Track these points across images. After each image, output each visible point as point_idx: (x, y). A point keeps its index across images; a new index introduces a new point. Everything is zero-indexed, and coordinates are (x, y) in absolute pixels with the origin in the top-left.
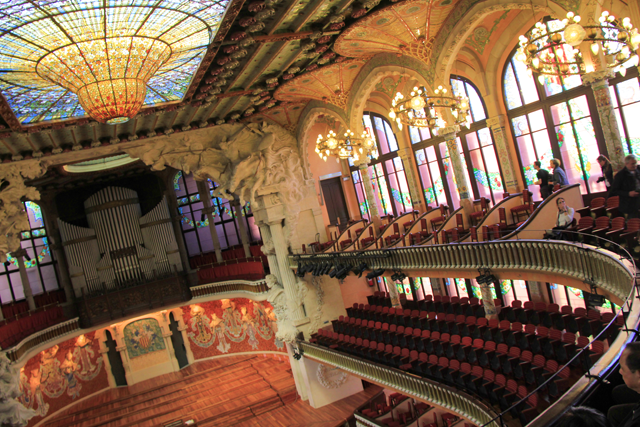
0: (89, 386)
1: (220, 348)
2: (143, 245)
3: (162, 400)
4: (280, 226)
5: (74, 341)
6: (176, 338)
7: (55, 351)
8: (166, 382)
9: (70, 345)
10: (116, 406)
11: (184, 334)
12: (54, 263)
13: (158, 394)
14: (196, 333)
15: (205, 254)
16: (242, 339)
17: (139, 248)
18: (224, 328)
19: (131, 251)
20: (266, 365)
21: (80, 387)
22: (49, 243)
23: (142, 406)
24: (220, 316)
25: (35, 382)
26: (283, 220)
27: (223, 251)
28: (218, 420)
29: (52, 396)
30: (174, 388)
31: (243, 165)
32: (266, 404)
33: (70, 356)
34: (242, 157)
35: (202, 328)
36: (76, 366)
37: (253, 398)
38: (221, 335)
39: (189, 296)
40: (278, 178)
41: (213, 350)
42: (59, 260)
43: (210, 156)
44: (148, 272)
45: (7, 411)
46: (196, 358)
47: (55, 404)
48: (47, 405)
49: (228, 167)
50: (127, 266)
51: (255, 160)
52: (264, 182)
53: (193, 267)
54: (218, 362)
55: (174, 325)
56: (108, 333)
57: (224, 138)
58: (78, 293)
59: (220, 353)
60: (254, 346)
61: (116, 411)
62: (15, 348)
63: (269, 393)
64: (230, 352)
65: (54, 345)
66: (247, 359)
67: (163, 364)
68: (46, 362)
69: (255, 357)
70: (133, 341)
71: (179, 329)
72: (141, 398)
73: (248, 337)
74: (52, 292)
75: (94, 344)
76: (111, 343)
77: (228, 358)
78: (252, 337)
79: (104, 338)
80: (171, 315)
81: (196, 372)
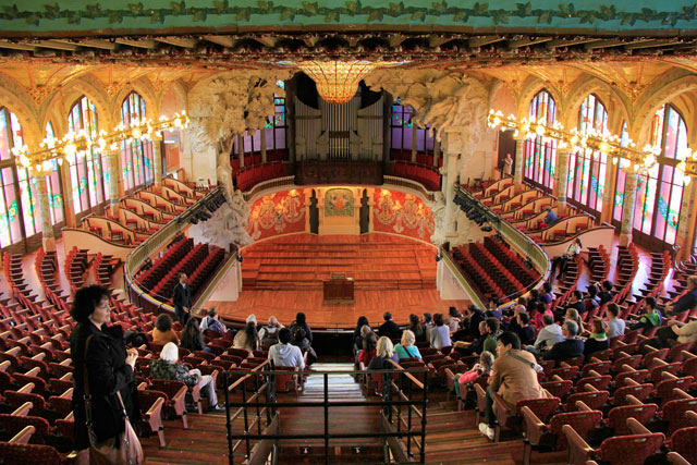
0: (291, 227)
1: (396, 228)
2: (356, 132)
3: (339, 255)
4: (456, 158)
5: (288, 192)
6: (364, 210)
7: (273, 196)
8: (346, 242)
9: (285, 194)
10: (306, 248)
11: (371, 209)
12: (286, 127)
13: (338, 248)
14: (381, 211)
15: (404, 150)
16: (414, 227)
17: (352, 134)
18: (402, 214)
19: (345, 135)
20: (424, 254)
21: (284, 226)
22: (286, 112)
23: (324, 255)
24: (402, 204)
25: (256, 214)
26: (460, 155)
27: (419, 152)
28: (371, 283)
29: (264, 227)
30: (350, 248)
31: (439, 105)
32: (410, 284)
33: (283, 201)
34: (442, 98)
35: (386, 209)
36: (286, 210)
37: (403, 276)
38: (399, 219)
39: (381, 182)
40: (464, 121)
41: (390, 228)
42: (290, 125)
43: (417, 89)
44: (355, 155)
45: (239, 234)
46: (375, 229)
47: (265, 233)
48: (260, 233)
49: (428, 102)
50: (340, 145)
51: (449, 104)
52: (452, 122)
53: (392, 159)
54: (390, 238)
55: (365, 199)
56: (314, 191)
57: (431, 79)
58: (298, 158)
59: (393, 231)
60: (422, 235)
61: (305, 252)
62: (249, 193)
63: (415, 276)
64: (402, 233)
65: (273, 193)
66: (413, 243)
67: (348, 227)
68: (265, 202)
69: (419, 244)
70: (331, 203)
71: (369, 203)
72: (324, 248)
73: (418, 227)
74: (280, 150)
75: (302, 198)
76: (314, 200)
77: (399, 238)
78: (421, 228)
79: (310, 195)
80: (365, 191)
81: (372, 241)
